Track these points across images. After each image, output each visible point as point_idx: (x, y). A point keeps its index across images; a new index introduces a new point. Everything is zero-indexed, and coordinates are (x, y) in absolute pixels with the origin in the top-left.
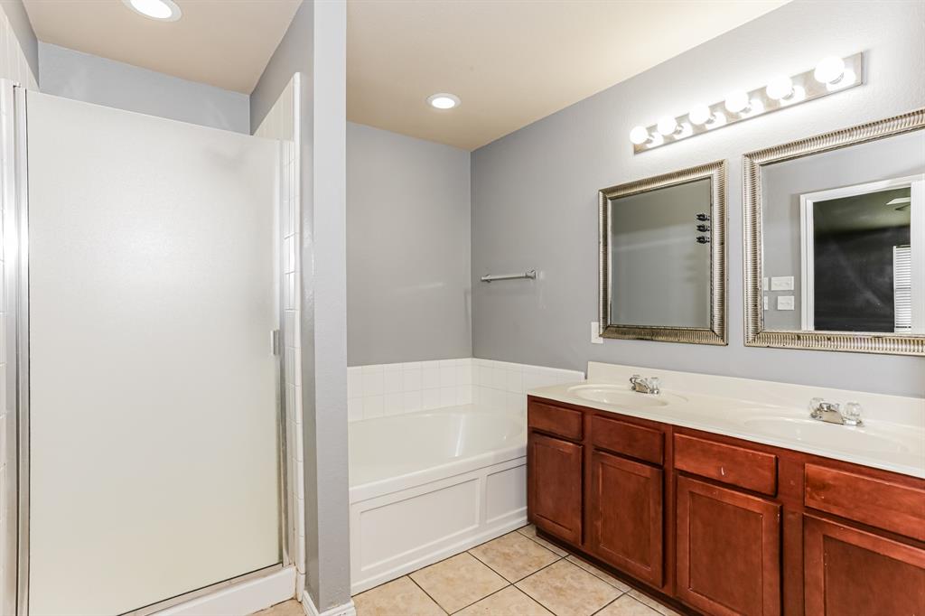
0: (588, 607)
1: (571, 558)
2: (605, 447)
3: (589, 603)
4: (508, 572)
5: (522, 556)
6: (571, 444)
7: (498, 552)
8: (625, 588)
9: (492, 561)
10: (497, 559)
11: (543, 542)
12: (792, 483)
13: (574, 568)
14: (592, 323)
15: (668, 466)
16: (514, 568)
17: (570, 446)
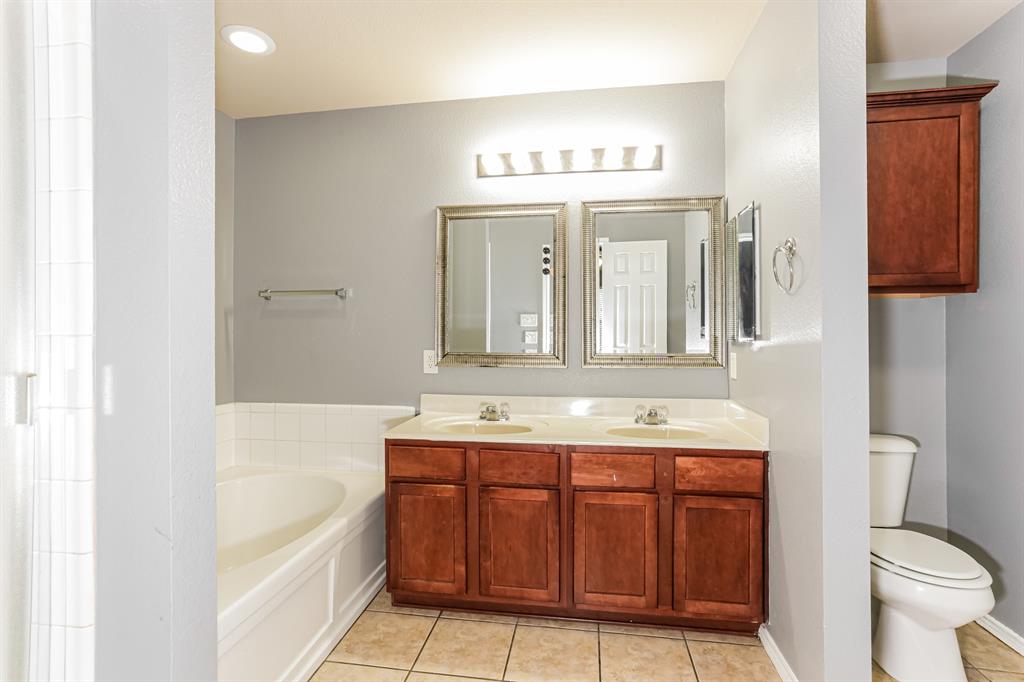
0: (498, 653)
1: (446, 614)
2: (496, 480)
3: (496, 650)
4: (396, 660)
5: (395, 635)
6: (452, 486)
7: (364, 643)
8: (512, 620)
9: (367, 656)
10: (372, 652)
11: (406, 610)
12: (665, 474)
13: (457, 624)
14: (427, 353)
15: (563, 486)
16: (398, 653)
17: (450, 489)
